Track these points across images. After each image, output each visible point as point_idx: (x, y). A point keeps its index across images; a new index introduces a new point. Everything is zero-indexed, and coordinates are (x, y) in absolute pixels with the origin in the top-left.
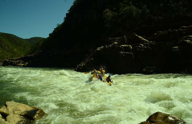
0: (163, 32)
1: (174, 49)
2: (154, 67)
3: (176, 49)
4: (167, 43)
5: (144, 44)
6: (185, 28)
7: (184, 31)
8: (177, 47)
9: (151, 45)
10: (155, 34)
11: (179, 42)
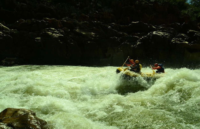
0: (26, 20)
1: (37, 40)
2: (16, 58)
3: (39, 40)
4: (30, 33)
5: (3, 32)
6: (48, 20)
7: (47, 23)
8: (39, 38)
9: (12, 34)
10: (18, 21)
11: (41, 33)
